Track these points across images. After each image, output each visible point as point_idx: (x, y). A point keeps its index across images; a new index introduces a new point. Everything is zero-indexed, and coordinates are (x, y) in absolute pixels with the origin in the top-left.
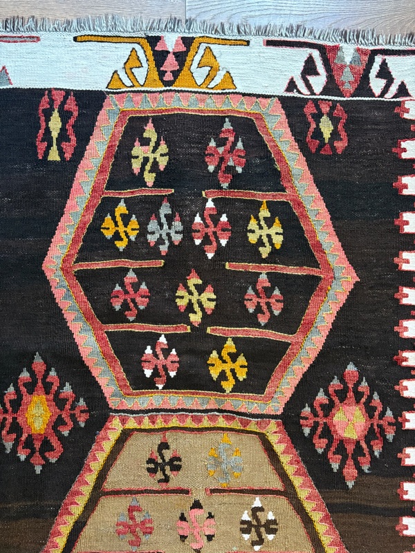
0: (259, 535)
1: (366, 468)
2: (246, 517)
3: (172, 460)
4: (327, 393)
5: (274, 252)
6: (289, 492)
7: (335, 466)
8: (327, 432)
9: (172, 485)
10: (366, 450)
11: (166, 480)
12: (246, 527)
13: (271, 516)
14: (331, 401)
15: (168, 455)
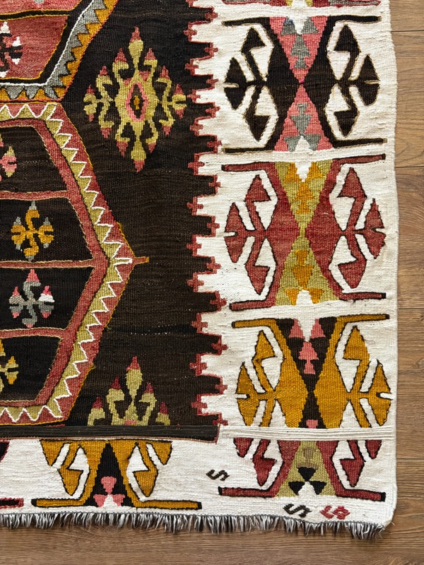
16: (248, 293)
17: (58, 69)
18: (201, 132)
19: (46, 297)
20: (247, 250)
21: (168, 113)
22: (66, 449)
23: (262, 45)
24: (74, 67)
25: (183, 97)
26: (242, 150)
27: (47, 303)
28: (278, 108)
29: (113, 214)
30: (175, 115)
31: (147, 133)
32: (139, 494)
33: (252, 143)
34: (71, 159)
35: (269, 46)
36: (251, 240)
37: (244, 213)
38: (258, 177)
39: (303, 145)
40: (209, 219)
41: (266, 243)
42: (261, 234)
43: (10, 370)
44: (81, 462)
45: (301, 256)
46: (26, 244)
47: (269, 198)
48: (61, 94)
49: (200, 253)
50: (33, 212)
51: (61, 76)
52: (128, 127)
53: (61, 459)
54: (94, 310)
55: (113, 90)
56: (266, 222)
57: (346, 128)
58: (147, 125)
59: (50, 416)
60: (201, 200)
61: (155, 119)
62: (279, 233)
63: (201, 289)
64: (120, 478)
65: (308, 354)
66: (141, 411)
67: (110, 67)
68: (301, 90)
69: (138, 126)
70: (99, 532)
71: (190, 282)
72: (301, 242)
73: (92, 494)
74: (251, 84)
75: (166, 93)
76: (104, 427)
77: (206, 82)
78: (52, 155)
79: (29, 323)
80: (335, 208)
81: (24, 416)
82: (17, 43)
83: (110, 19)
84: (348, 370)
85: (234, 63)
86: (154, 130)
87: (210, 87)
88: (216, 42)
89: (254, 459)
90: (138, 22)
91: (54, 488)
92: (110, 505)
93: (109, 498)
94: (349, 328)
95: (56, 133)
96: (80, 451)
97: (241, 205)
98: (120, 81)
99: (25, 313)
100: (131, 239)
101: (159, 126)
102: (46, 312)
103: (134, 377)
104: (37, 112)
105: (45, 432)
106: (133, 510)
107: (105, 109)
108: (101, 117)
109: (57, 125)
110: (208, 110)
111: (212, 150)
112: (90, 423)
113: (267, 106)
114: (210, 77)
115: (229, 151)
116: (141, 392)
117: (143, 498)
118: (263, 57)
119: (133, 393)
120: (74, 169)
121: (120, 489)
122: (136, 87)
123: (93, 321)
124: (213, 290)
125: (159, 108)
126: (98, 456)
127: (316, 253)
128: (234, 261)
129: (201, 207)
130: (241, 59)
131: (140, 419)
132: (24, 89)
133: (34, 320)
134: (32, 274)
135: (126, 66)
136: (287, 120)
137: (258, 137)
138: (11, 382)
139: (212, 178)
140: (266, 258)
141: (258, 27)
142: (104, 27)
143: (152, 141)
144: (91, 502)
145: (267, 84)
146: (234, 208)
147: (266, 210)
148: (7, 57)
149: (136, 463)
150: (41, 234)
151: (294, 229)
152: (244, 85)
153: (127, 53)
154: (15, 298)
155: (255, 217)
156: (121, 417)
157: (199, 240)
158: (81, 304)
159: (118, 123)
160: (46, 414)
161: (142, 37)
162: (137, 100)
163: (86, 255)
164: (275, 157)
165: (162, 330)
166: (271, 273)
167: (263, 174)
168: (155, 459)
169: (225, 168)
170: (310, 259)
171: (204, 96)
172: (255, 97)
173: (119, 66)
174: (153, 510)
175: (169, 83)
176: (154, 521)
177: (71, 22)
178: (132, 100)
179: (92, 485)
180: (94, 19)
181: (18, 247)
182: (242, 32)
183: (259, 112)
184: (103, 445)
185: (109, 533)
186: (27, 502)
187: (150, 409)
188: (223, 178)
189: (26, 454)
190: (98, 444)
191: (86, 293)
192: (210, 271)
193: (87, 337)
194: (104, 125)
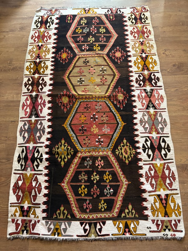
0: (103, 72)
1: (122, 61)
2: (101, 69)
3: (87, 61)
4: (114, 51)
5: (104, 32)
6: (108, 65)
7: (116, 61)
8: (114, 56)
9: (87, 65)
10: (121, 58)
11: (87, 64)
12: (101, 71)
13: (105, 69)
14: (115, 52)
15: (87, 60)
16: (151, 189)
17: (110, 145)
18: (139, 158)
19: (112, 190)
20: (150, 180)
21: (132, 154)
22: (118, 223)
23: (148, 141)
24: (113, 145)
25: (134, 151)
26: (147, 161)
27: (112, 192)
28: (153, 153)
29: (123, 173)
30: (133, 154)
31: (128, 158)
32: (134, 232)
33: (148, 159)
34: (114, 162)
35: (150, 142)
36: (150, 178)
37: (148, 173)
38: (150, 166)
39: (158, 160)
40: (142, 174)
41: (153, 179)
42: (152, 177)
43: (105, 206)
44: (121, 226)
45: (160, 182)
46: (107, 179)
47: (153, 170)
48: (111, 150)
49: (141, 181)
50: (107, 173)
51: (111, 146)
52: (125, 156)
53: (117, 225)
54: (121, 193)
55: (121, 149)
56: (153, 175)
57: (166, 157)
58: (128, 156)
59: (114, 215)
60: (140, 171)
61: (130, 155)
62: (155, 177)
63: (142, 188)
64: (129, 229)
65: (164, 202)
66: (132, 214)
67: (120, 145)
68: (156, 149)
69: (126, 156)
70: (126, 241)
71: (140, 187)
72: (160, 179)
73: (124, 233)
74: (147, 148)
75: (131, 150)
76: (125, 218)
77: (139, 148)
78: (111, 162)
79: (108, 196)
80: (165, 172)
81: (109, 216)
82: (102, 140)
83: (119, 136)
84: (172, 205)
85: (143, 144)
86: (130, 157)
87: (139, 149)
88: (140, 140)
89: (156, 224)
90: (125, 137)
91: (116, 231)
92: (128, 235)
93: (127, 233)
94: (171, 196)
95: (111, 157)
96: (121, 223)
97: (148, 171)
98: (122, 147)
99: (107, 194)
100: (127, 178)
101: (131, 157)
102: (112, 194)
103: (130, 207)
104: (107, 153)
105: (113, 219)
106: (132, 236)
107: (120, 153)
108: (120, 154)
109: (111, 156)
110: (139, 153)
111: (141, 161)
112: (122, 217)
113: (150, 152)
114: (139, 147)
115: (144, 161)
116: (132, 210)
117: (134, 233)
118: (149, 143)
119: (130, 210)
120: (115, 164)
121: (129, 231)
122: (125, 149)
123: (121, 195)
124: (144, 189)
125: (130, 153)
126: (124, 224)
127: (163, 181)
128: (148, 183)
129: (140, 172)
130: (145, 144)
131: (132, 216)
132: (104, 149)
133: (109, 195)
134: (108, 186)
135: (123, 145)
136: (155, 155)
137: (149, 159)
138: (105, 208)
139: (142, 166)
140: (154, 182)
141: (147, 138)
142: (118, 137)
143: (130, 159)
144: (124, 234)
145: (150, 148)
146: (146, 172)
147: (152, 172)
148: (101, 143)
149: (132, 226)
150: (109, 177)
151: (158, 176)
152: (146, 149)
153: (123, 142)
154: (105, 191)
155: (151, 174)
156: (128, 215)
157: (141, 178)
158: (118, 192)
159: (123, 156)
160: (113, 215)
161: (126, 139)
162: (126, 151)
163: (119, 182)
164: (153, 162)
165: (135, 197)
166: (155, 185)
167: (151, 166)
168: (136, 224)
169: (144, 164)
170: (162, 182)
171: (138, 151)
172: (148, 151)
173: (122, 145)
174: (136, 236)
175: (132, 148)
176: (137, 238)
177: (112, 137)
178: (125, 151)
179: (124, 231)
180: (116, 136)
181: (105, 180)
182: (144, 139)
183: (149, 154)
184: (125, 222)
185: (128, 241)
186: (111, 235)
187: (134, 213)
188: (143, 166)
189: (109, 224)
190: (124, 221)
191: (119, 189)
192: (143, 185)
193: (120, 198)
194: (121, 156)
